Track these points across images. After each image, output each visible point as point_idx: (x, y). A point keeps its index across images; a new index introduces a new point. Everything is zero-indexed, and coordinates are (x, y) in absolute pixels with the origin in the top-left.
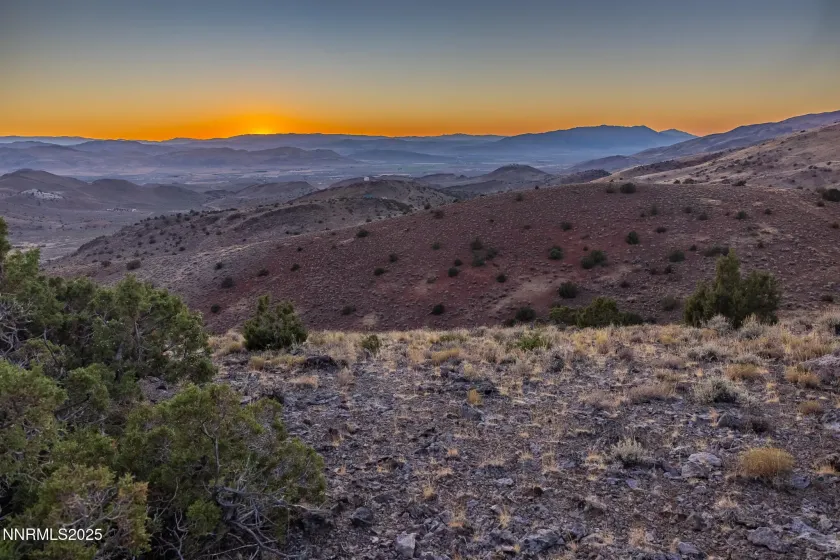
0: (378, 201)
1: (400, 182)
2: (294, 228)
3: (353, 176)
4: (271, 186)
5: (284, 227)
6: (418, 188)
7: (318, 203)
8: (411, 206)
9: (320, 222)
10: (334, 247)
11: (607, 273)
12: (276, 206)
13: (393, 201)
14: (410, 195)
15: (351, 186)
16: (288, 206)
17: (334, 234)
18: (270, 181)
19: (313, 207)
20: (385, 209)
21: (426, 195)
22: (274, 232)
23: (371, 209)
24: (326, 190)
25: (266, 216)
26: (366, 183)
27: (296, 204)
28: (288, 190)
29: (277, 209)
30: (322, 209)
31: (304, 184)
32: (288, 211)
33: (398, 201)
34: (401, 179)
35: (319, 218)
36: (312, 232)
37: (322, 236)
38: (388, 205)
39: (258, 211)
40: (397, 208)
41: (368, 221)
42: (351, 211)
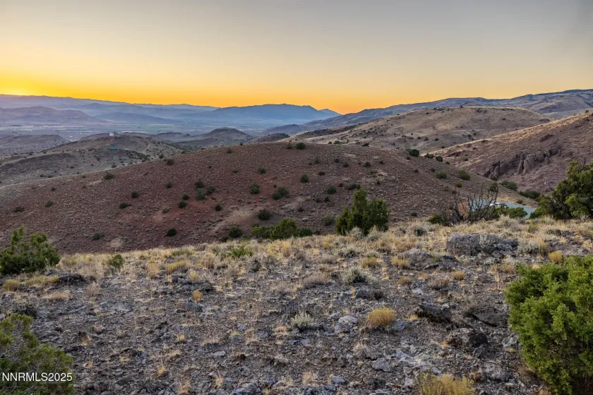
0: (121, 152)
1: (139, 137)
2: (48, 172)
3: (99, 132)
4: (25, 138)
5: (38, 172)
6: (154, 143)
7: (70, 152)
8: (149, 156)
9: (72, 167)
10: (85, 187)
11: (289, 203)
12: (31, 154)
13: (134, 152)
14: (148, 147)
15: (98, 140)
16: (42, 154)
17: (84, 177)
18: (24, 134)
19: (64, 155)
20: (127, 158)
21: (160, 148)
22: (29, 175)
23: (116, 157)
24: (76, 142)
25: (21, 162)
26: (111, 137)
27: (48, 153)
28: (41, 142)
29: (32, 157)
30: (73, 157)
31: (56, 137)
32: (42, 158)
33: (138, 152)
34: (139, 135)
35: (70, 165)
36: (65, 175)
37: (73, 178)
38: (130, 154)
39: (12, 158)
40: (137, 157)
41: (114, 166)
42: (98, 159)
